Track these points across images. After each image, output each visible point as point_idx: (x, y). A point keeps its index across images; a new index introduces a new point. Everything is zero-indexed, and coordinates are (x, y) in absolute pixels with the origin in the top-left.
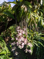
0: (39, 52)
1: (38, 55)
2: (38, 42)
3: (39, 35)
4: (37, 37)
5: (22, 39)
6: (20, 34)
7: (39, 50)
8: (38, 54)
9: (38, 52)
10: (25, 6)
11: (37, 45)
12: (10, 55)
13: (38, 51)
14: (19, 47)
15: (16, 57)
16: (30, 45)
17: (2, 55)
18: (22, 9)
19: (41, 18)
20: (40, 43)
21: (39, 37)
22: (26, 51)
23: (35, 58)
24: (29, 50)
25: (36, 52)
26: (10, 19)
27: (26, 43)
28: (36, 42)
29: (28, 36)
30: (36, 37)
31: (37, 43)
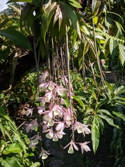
0: (120, 140)
1: (117, 151)
2: (114, 113)
3: (115, 92)
4: (110, 99)
5: (57, 111)
6: (49, 96)
7: (120, 134)
8: (118, 147)
9: (118, 141)
10: (55, 4)
11: (111, 122)
12: (33, 154)
13: (117, 139)
14: (47, 136)
15: (54, 158)
16: (80, 129)
17: (8, 158)
18: (46, 14)
19: (118, 40)
20: (119, 115)
21: (118, 97)
22: (71, 148)
23: (109, 157)
24: (81, 144)
25: (112, 142)
26: (23, 51)
27: (69, 124)
28: (108, 113)
29: (84, 99)
30: (108, 99)
31: (110, 117)
